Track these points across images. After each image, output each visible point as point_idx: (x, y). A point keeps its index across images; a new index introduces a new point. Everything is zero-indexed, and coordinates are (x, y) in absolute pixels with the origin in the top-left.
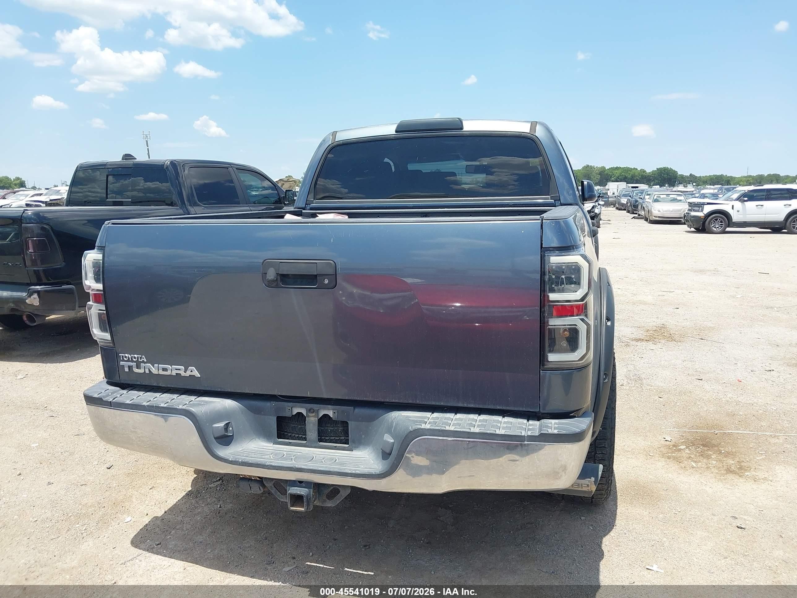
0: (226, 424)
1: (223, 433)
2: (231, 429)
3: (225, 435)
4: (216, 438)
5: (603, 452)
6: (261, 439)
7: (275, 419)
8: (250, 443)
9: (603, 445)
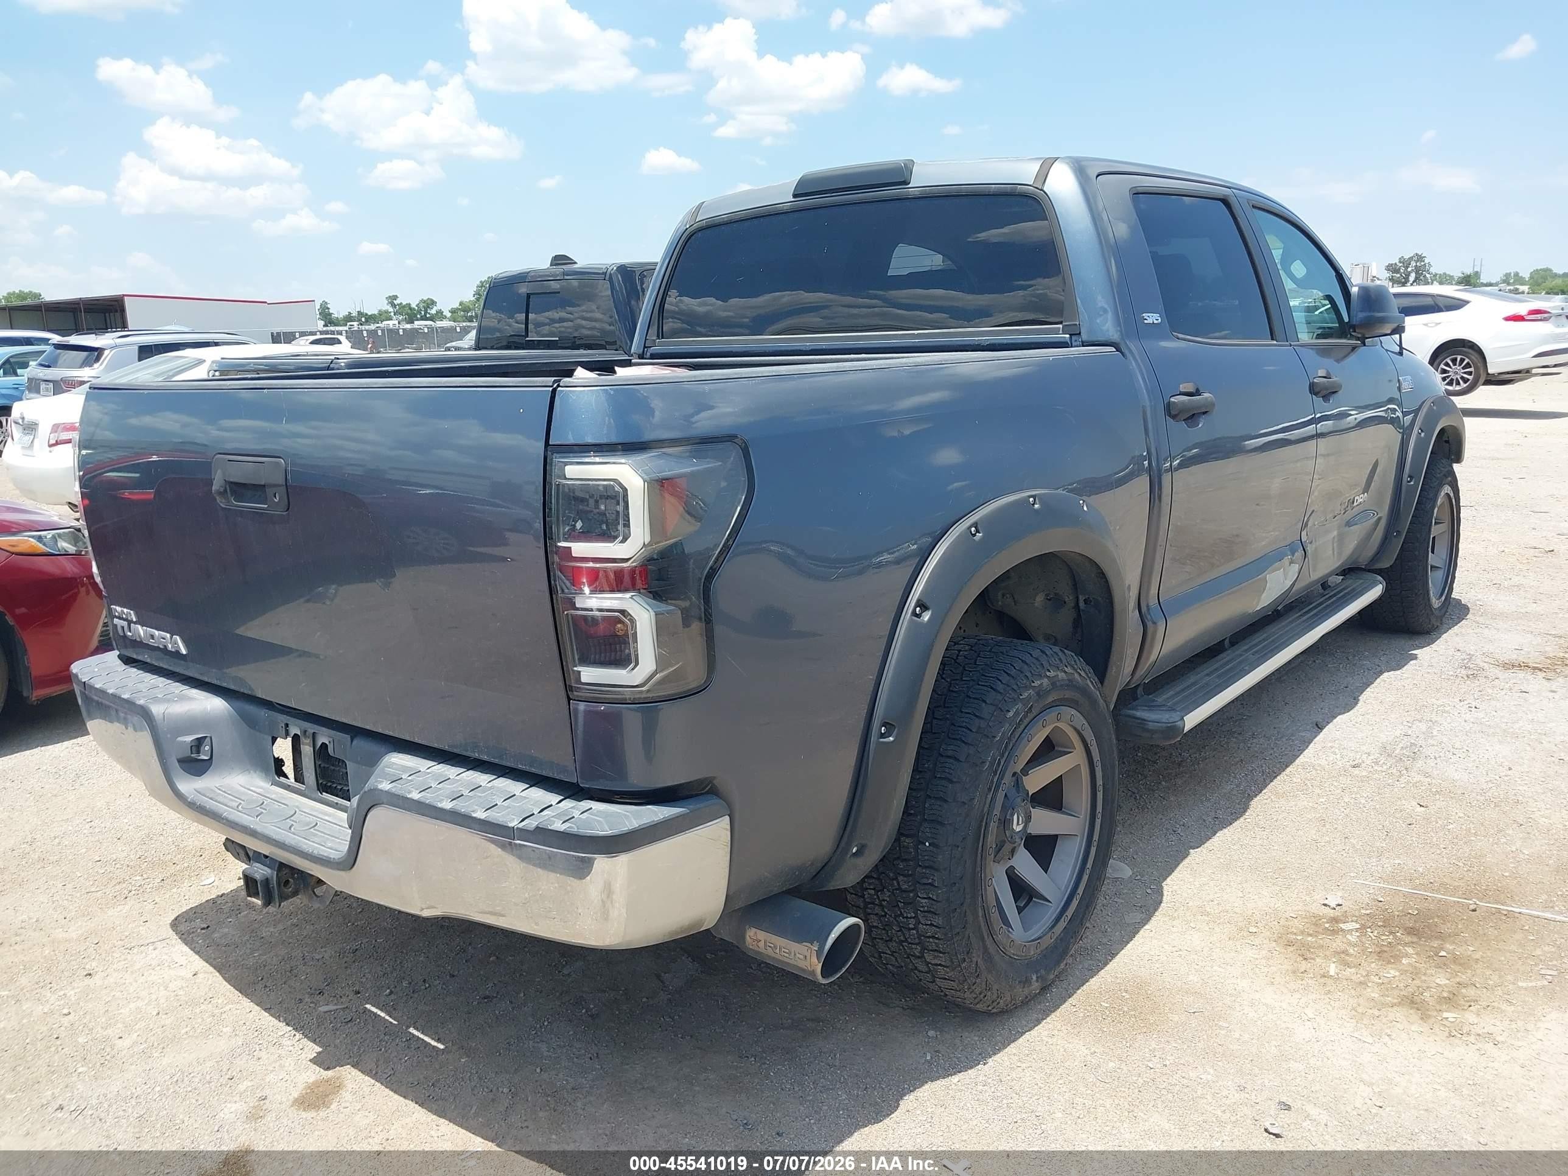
0: (197, 739)
1: (187, 753)
2: (207, 748)
3: (190, 757)
4: (180, 761)
5: (931, 896)
6: (257, 772)
7: (270, 738)
8: (240, 776)
9: (930, 881)
